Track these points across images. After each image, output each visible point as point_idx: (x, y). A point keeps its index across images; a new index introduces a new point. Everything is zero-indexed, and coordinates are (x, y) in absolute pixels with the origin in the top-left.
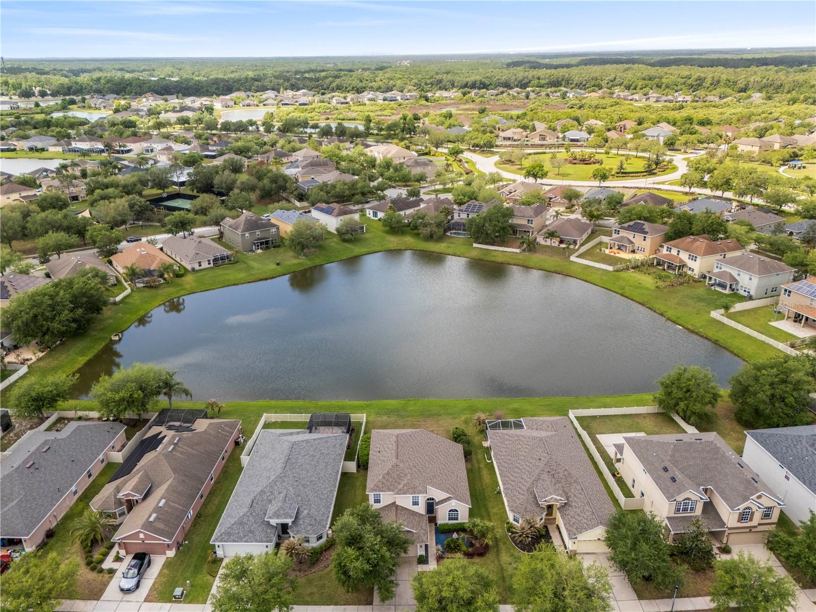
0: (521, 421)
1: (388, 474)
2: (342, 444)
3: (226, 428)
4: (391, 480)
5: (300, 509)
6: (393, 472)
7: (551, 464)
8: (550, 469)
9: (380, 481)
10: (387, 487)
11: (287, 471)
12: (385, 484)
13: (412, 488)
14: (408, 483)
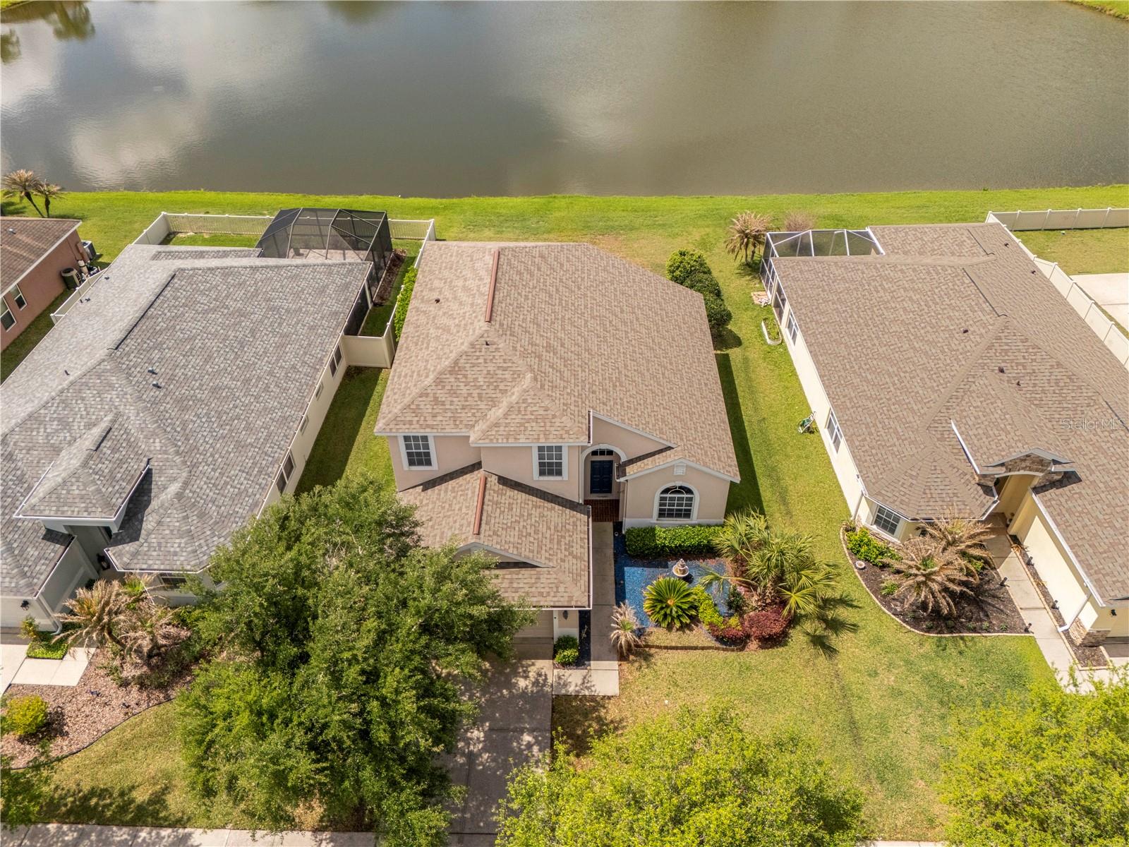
0: (866, 234)
1: (455, 369)
2: (347, 286)
3: (23, 237)
4: (464, 390)
5: (155, 478)
6: (474, 365)
7: (1007, 344)
8: (1004, 361)
9: (427, 395)
10: (449, 414)
11: (128, 354)
12: (443, 403)
13: (536, 420)
14: (525, 401)
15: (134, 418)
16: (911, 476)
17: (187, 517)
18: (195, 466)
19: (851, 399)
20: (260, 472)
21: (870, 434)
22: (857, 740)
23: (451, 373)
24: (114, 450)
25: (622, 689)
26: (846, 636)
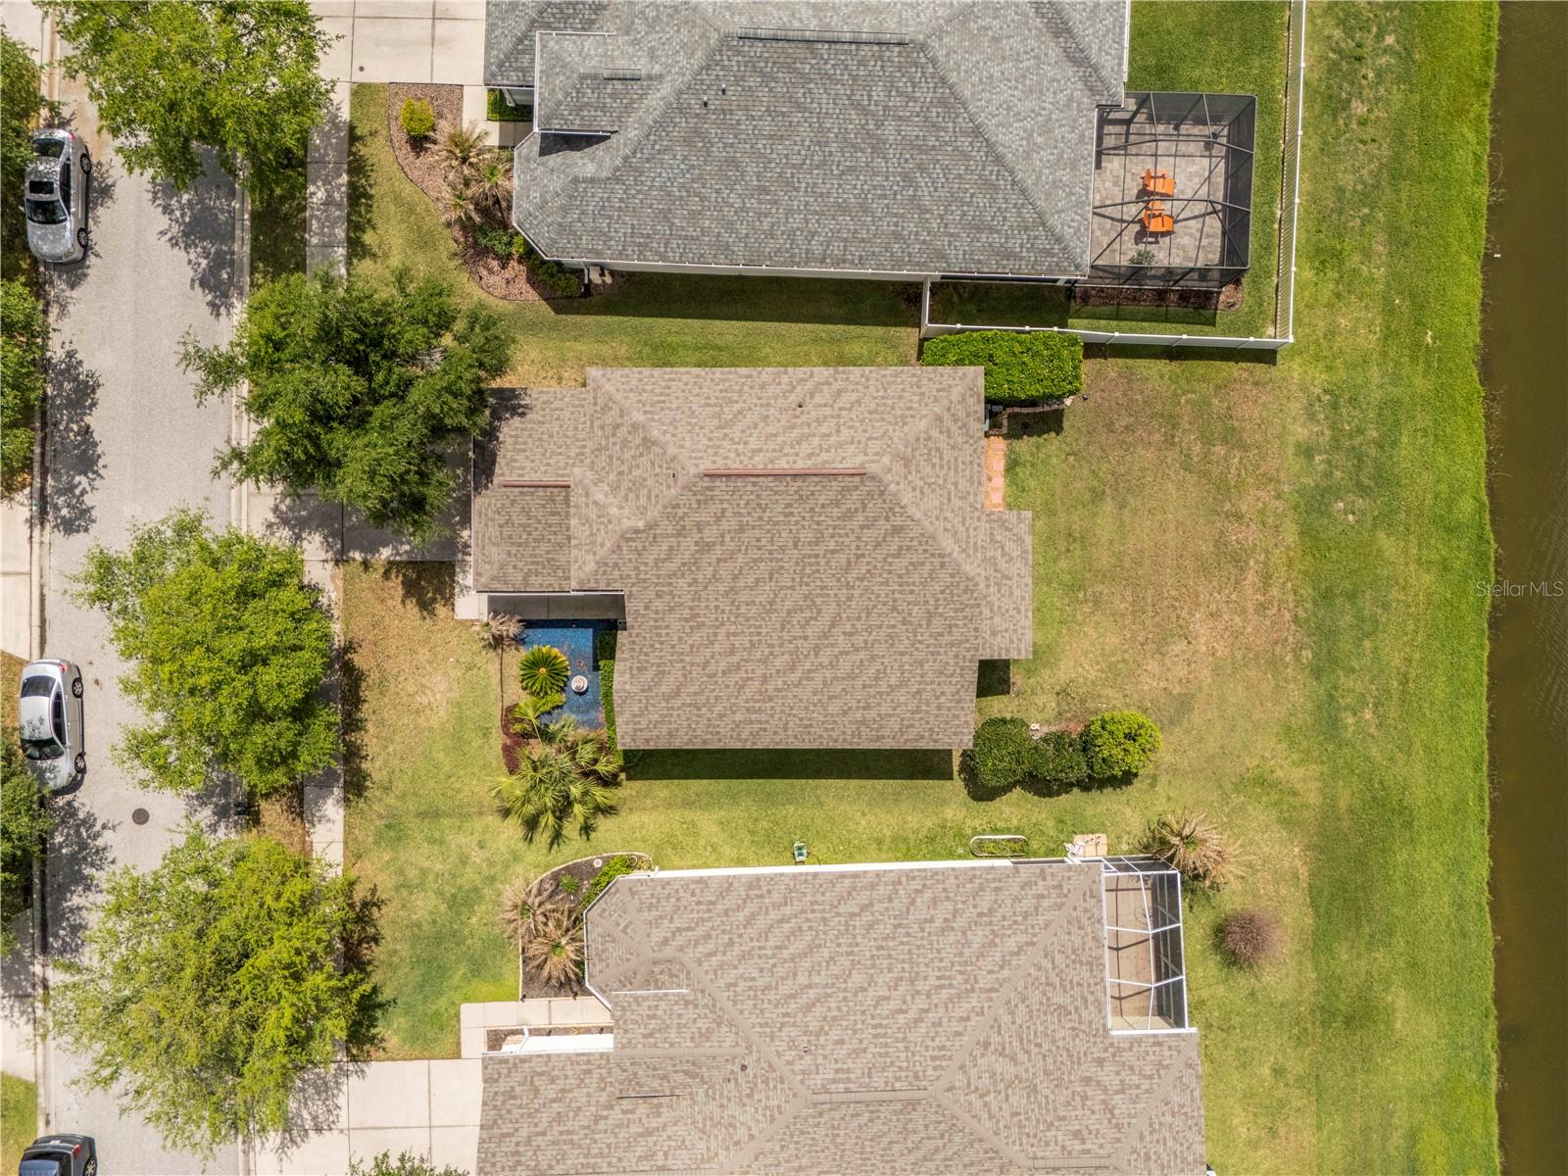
1: (648, 443)
4: (627, 455)
5: (602, 145)
6: (653, 464)
7: (775, 1087)
8: (755, 1076)
9: (622, 417)
10: (603, 443)
11: (739, 53)
12: (614, 435)
13: (592, 535)
14: (610, 522)
15: (657, 99)
16: (627, 927)
17: (558, 195)
18: (618, 180)
19: (761, 896)
20: (640, 245)
21: (699, 903)
22: (422, 815)
23: (645, 439)
24: (613, 96)
25: (462, 623)
26: (520, 832)
